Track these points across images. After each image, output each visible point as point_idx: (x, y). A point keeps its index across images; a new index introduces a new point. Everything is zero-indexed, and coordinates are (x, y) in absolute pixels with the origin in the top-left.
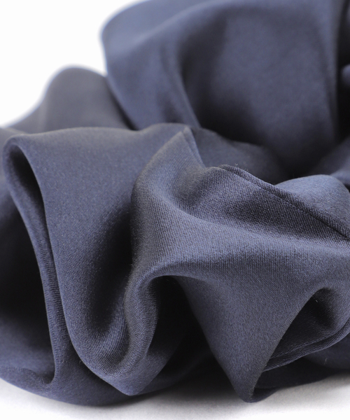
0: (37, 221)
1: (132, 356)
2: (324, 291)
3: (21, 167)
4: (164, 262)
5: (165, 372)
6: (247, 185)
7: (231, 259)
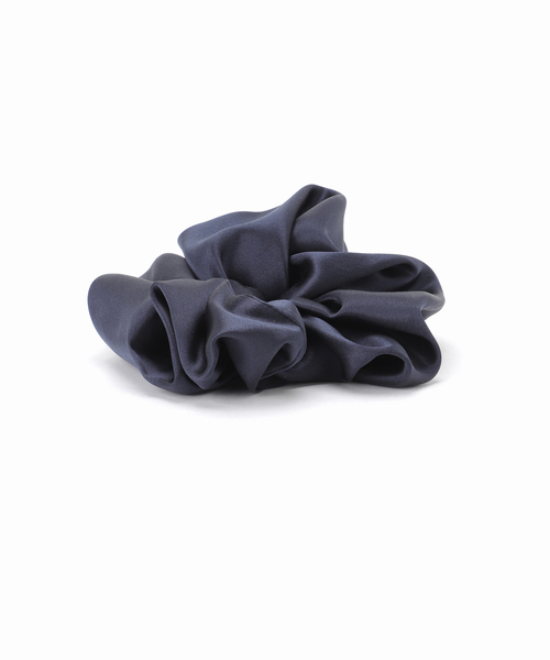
0: (166, 317)
1: (208, 370)
2: (287, 345)
3: (158, 294)
4: (223, 331)
5: (219, 380)
6: (255, 302)
7: (250, 330)
